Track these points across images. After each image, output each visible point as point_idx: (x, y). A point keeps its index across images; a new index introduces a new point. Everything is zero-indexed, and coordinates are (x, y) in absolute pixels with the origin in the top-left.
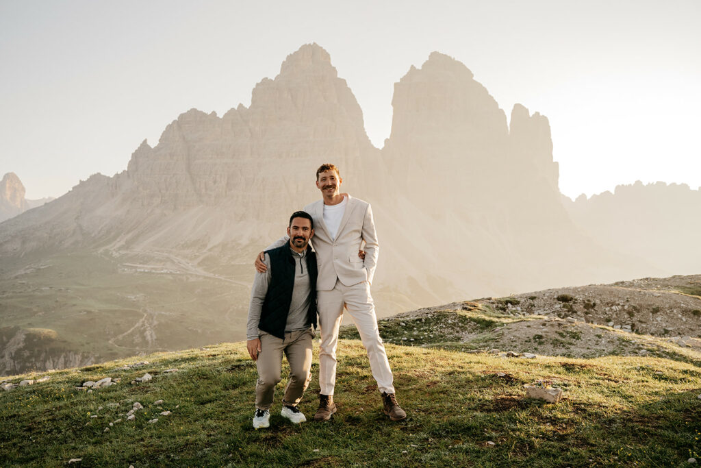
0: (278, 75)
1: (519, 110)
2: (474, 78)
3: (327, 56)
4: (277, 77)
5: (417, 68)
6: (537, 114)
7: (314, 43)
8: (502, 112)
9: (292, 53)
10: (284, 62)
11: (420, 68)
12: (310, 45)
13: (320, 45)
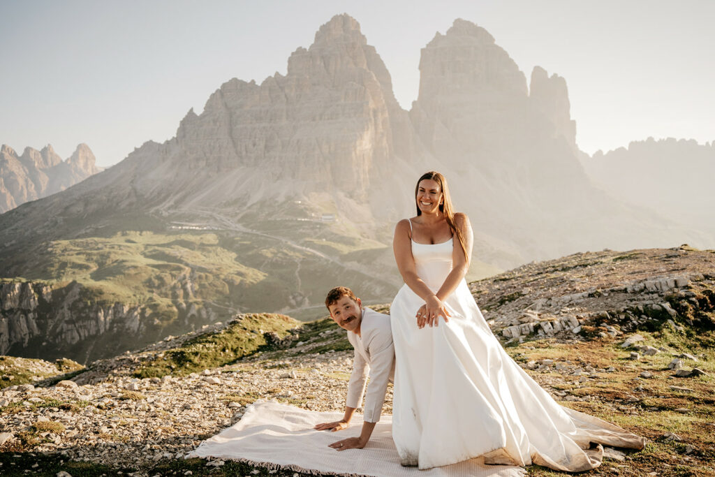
0: (312, 45)
1: (538, 71)
2: (496, 43)
3: (358, 25)
4: (312, 46)
5: (442, 34)
6: (555, 75)
7: (345, 14)
8: (522, 73)
9: (325, 23)
10: (317, 32)
11: (445, 34)
12: (341, 15)
13: (350, 15)
